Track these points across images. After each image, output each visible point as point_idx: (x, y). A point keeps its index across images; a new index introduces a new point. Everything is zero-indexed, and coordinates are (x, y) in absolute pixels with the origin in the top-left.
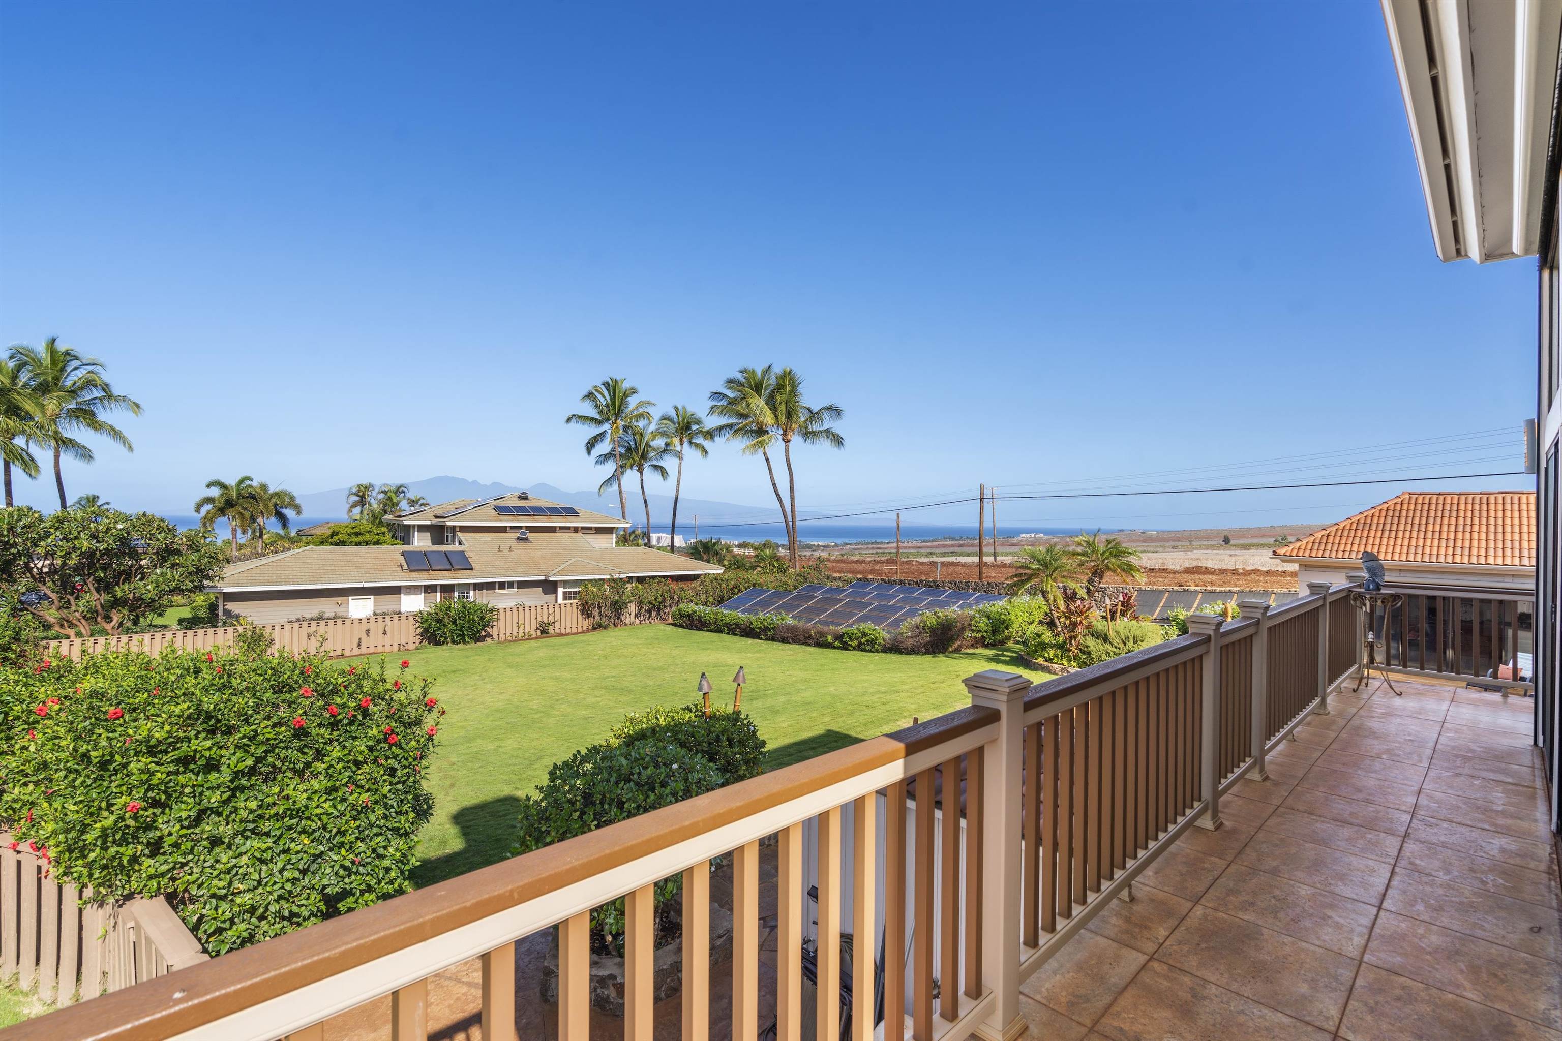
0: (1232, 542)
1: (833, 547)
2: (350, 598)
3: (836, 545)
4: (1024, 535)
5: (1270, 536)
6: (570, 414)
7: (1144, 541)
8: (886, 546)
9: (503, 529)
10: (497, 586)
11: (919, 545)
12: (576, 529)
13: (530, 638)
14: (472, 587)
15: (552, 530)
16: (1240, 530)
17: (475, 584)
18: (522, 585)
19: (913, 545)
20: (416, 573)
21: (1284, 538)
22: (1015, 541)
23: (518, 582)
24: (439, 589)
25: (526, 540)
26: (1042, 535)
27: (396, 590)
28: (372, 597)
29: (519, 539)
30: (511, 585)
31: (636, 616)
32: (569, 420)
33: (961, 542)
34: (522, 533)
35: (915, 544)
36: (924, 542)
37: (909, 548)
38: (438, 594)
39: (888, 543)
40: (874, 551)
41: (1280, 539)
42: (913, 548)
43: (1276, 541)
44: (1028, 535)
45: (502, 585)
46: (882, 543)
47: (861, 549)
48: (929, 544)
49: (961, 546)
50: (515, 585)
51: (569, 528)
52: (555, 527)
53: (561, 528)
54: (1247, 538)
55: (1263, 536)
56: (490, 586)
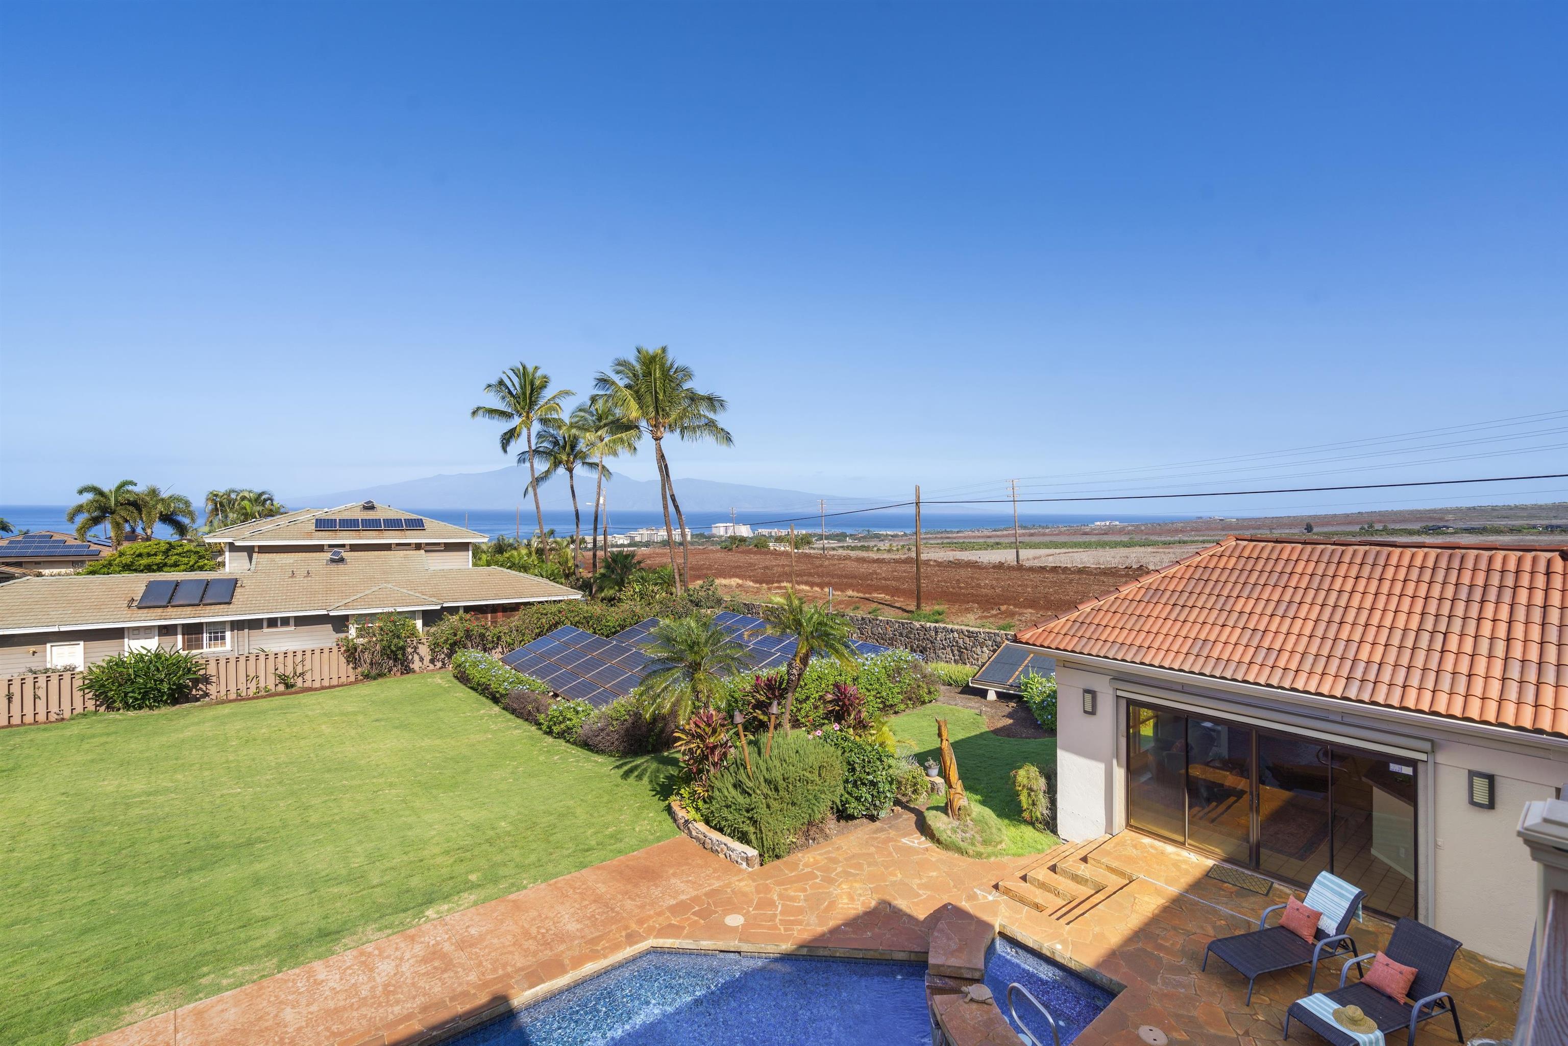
0: (1315, 530)
1: (902, 536)
2: (48, 645)
3: (905, 535)
4: (1098, 523)
5: (1357, 523)
6: (475, 407)
7: (1223, 529)
8: (955, 535)
9: (319, 548)
10: (265, 624)
11: (988, 534)
12: (418, 547)
13: (270, 695)
14: (228, 627)
15: (387, 547)
16: (1326, 516)
17: (232, 622)
18: (301, 621)
19: (982, 534)
20: (146, 611)
21: (1371, 526)
22: (1087, 529)
23: (296, 617)
24: (179, 630)
25: (342, 560)
26: (1117, 523)
27: (118, 634)
28: (82, 643)
29: (333, 561)
30: (285, 621)
31: (432, 661)
32: (474, 413)
33: (1032, 531)
34: (335, 553)
35: (986, 533)
36: (995, 531)
37: (979, 537)
38: (180, 637)
39: (958, 532)
40: (939, 541)
41: (1366, 526)
42: (982, 537)
43: (1362, 528)
44: (1103, 523)
45: (272, 623)
46: (952, 532)
47: (930, 538)
48: (998, 533)
49: (1032, 535)
50: (292, 622)
51: (409, 544)
52: (391, 544)
53: (398, 545)
54: (1333, 525)
55: (1350, 523)
56: (255, 624)
